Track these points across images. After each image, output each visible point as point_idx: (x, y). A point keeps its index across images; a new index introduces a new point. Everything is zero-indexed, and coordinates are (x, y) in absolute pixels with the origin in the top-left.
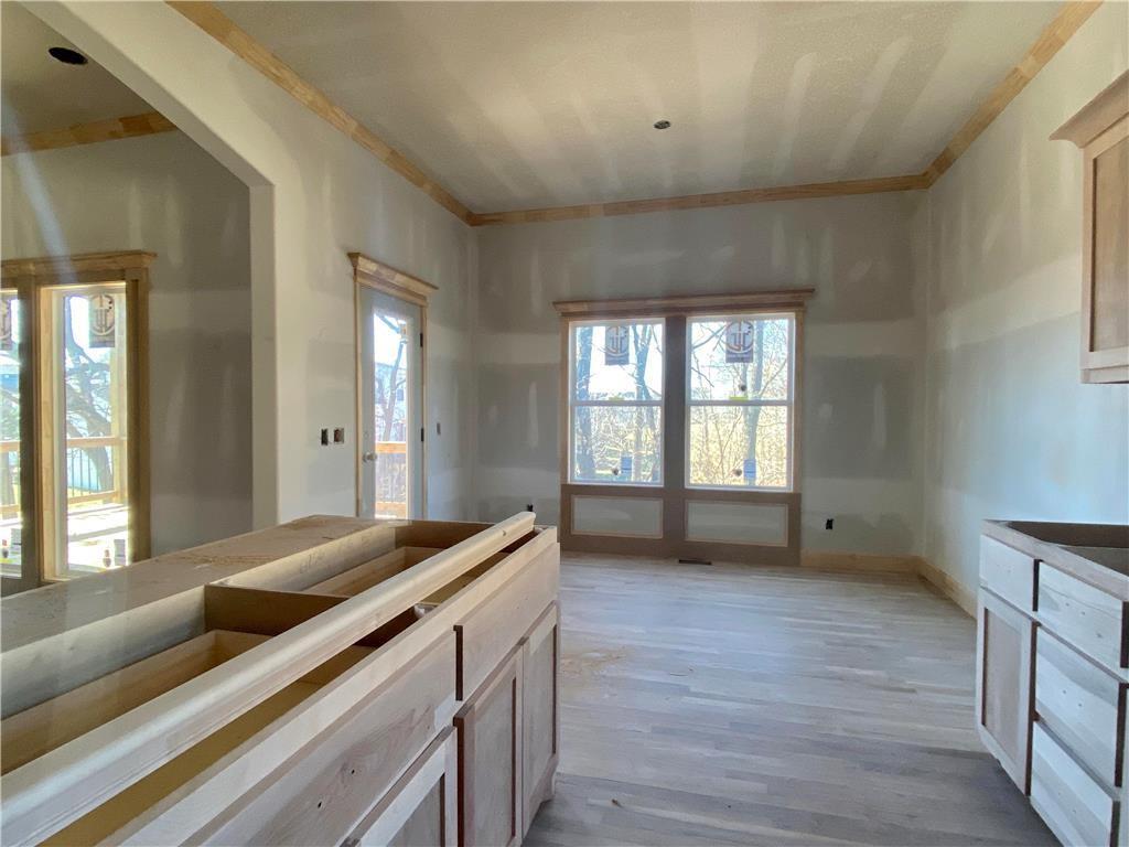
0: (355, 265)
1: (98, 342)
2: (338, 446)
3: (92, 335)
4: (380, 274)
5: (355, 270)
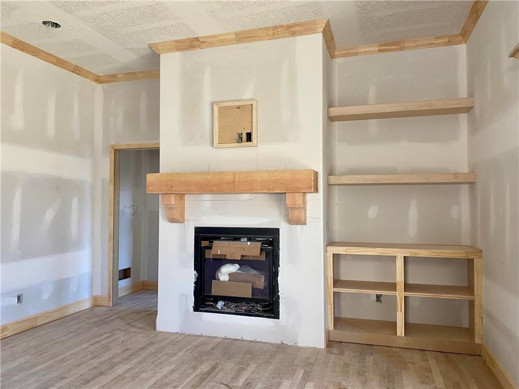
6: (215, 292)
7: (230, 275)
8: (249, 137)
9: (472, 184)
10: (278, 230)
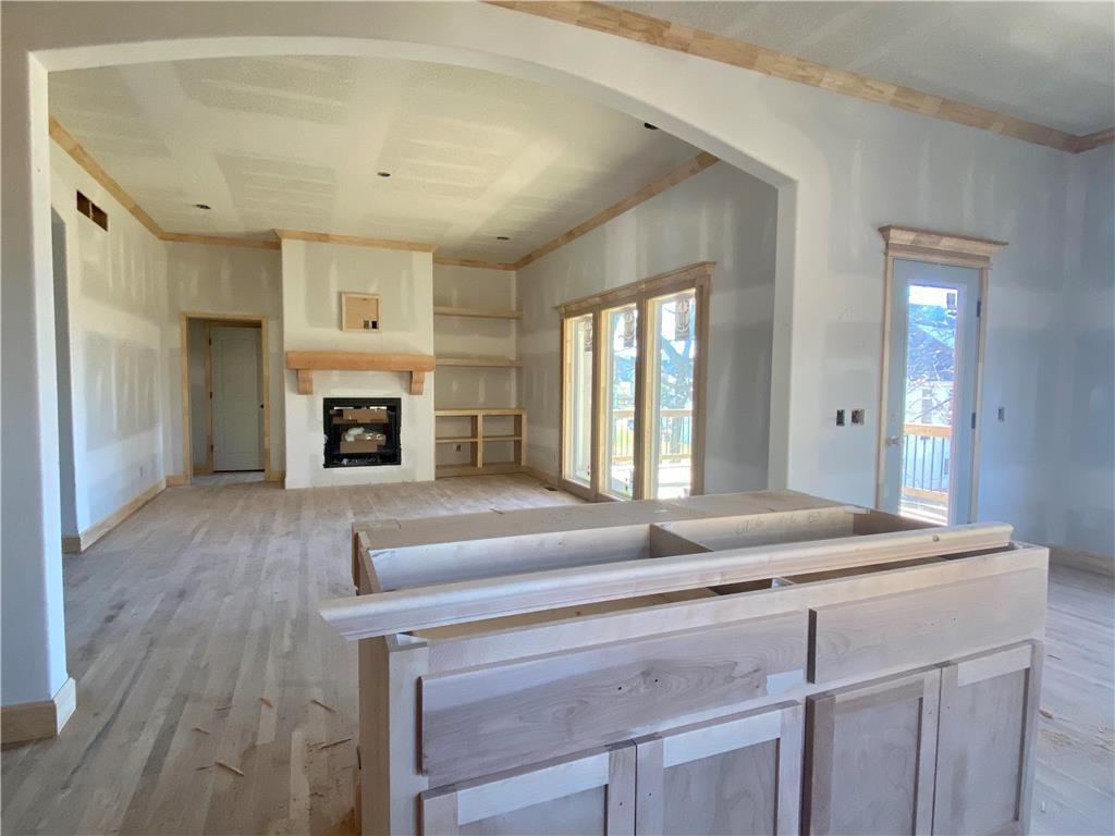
0: (886, 239)
1: (680, 336)
2: (857, 427)
3: (677, 333)
4: (920, 242)
5: (887, 244)
6: (344, 450)
7: (355, 437)
8: (375, 325)
9: (519, 369)
10: (399, 400)
